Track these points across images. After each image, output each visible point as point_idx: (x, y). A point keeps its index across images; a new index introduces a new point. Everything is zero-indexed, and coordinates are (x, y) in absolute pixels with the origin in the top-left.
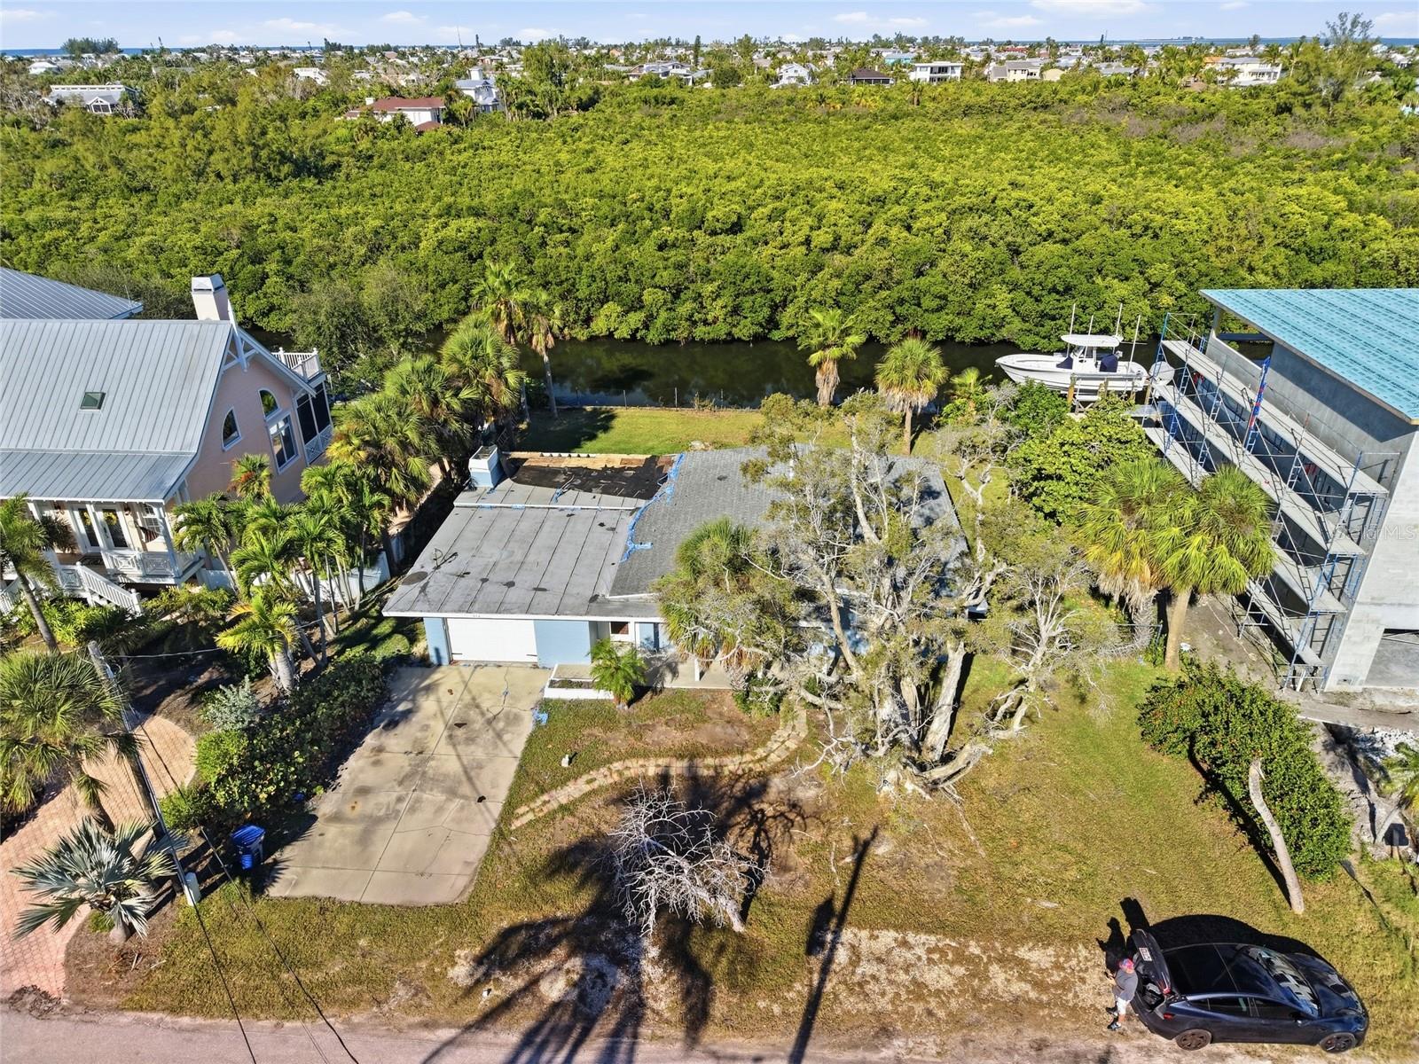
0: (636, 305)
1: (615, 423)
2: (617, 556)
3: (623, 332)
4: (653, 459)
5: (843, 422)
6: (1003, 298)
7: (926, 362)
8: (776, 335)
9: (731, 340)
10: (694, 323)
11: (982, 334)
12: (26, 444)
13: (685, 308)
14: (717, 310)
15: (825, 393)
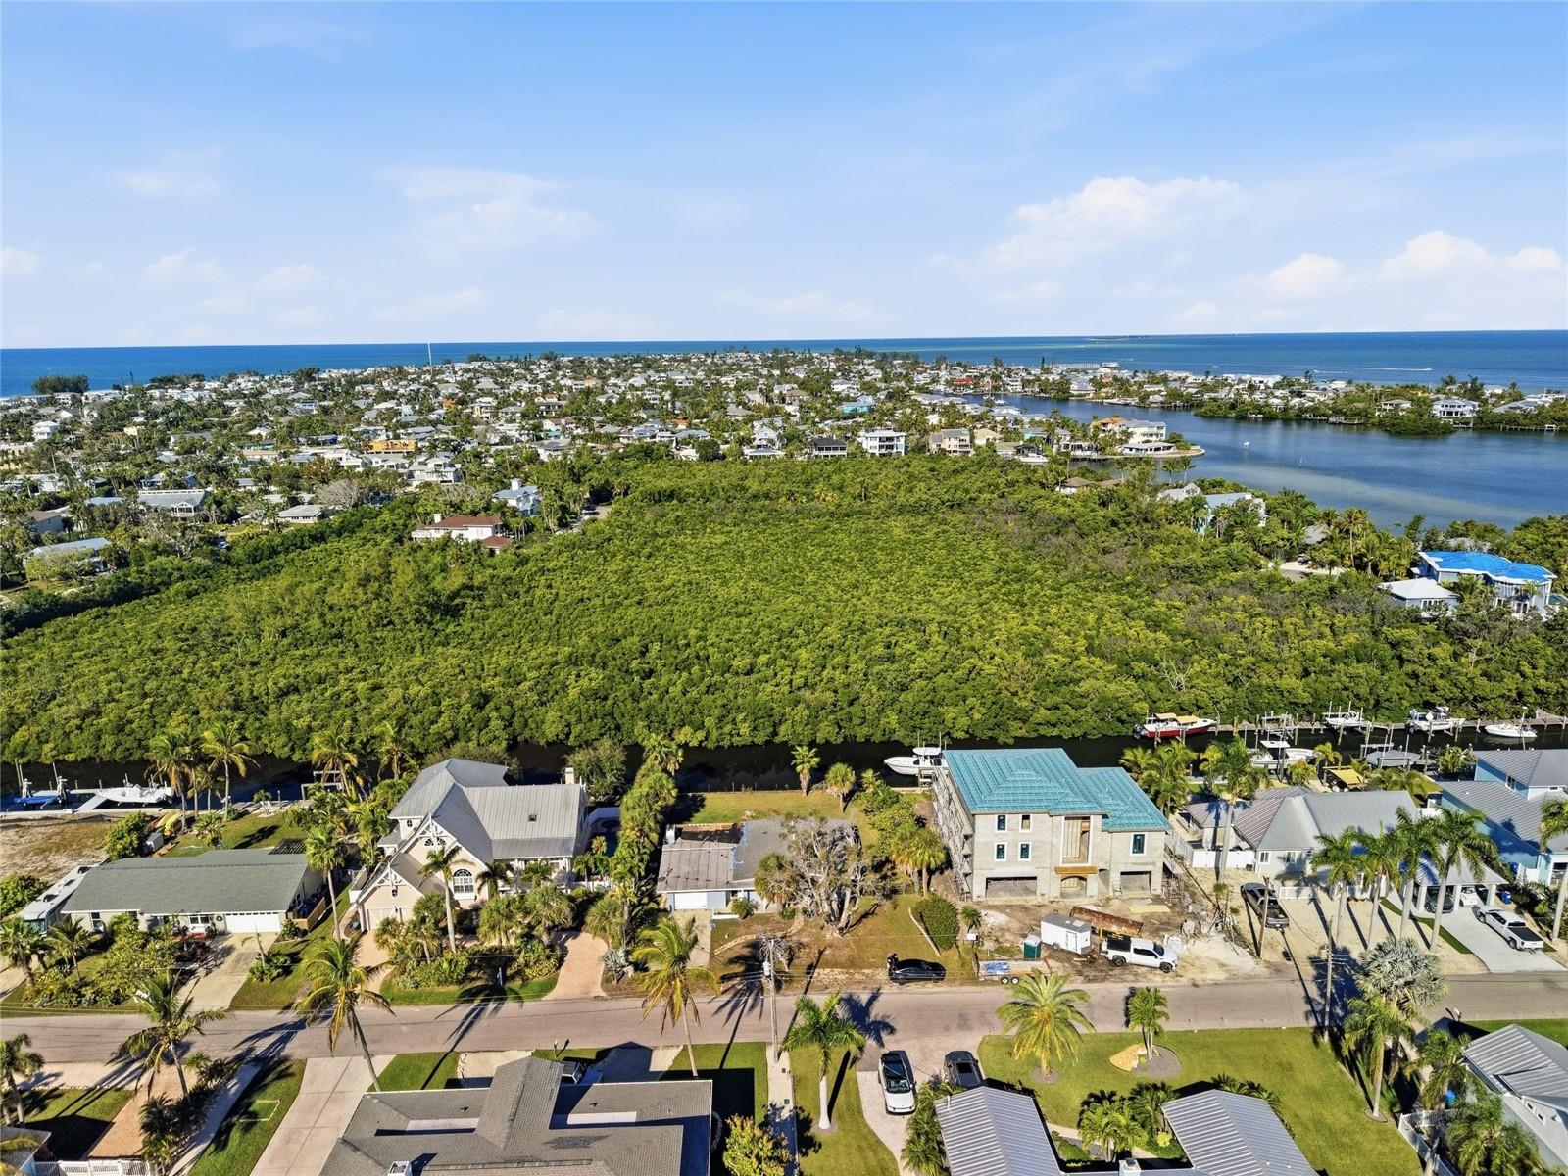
0: (701, 726)
1: (705, 802)
2: (731, 867)
3: (694, 743)
4: (735, 825)
5: (816, 794)
6: (893, 718)
7: (846, 775)
8: (777, 740)
9: (753, 745)
10: (732, 736)
11: (884, 739)
12: (509, 837)
13: (728, 729)
14: (744, 729)
15: (804, 783)
